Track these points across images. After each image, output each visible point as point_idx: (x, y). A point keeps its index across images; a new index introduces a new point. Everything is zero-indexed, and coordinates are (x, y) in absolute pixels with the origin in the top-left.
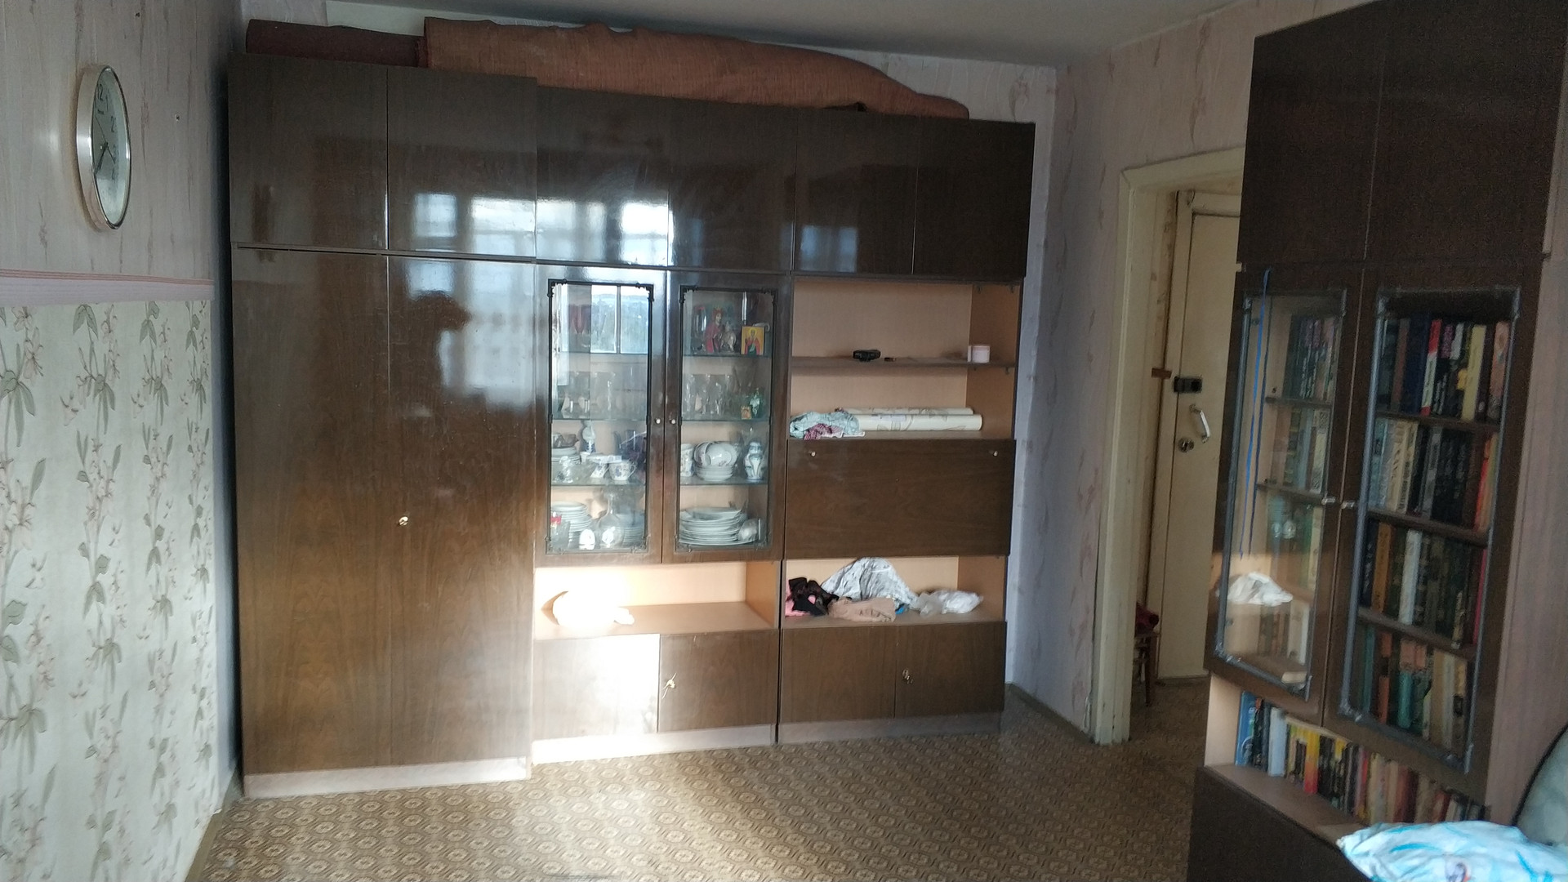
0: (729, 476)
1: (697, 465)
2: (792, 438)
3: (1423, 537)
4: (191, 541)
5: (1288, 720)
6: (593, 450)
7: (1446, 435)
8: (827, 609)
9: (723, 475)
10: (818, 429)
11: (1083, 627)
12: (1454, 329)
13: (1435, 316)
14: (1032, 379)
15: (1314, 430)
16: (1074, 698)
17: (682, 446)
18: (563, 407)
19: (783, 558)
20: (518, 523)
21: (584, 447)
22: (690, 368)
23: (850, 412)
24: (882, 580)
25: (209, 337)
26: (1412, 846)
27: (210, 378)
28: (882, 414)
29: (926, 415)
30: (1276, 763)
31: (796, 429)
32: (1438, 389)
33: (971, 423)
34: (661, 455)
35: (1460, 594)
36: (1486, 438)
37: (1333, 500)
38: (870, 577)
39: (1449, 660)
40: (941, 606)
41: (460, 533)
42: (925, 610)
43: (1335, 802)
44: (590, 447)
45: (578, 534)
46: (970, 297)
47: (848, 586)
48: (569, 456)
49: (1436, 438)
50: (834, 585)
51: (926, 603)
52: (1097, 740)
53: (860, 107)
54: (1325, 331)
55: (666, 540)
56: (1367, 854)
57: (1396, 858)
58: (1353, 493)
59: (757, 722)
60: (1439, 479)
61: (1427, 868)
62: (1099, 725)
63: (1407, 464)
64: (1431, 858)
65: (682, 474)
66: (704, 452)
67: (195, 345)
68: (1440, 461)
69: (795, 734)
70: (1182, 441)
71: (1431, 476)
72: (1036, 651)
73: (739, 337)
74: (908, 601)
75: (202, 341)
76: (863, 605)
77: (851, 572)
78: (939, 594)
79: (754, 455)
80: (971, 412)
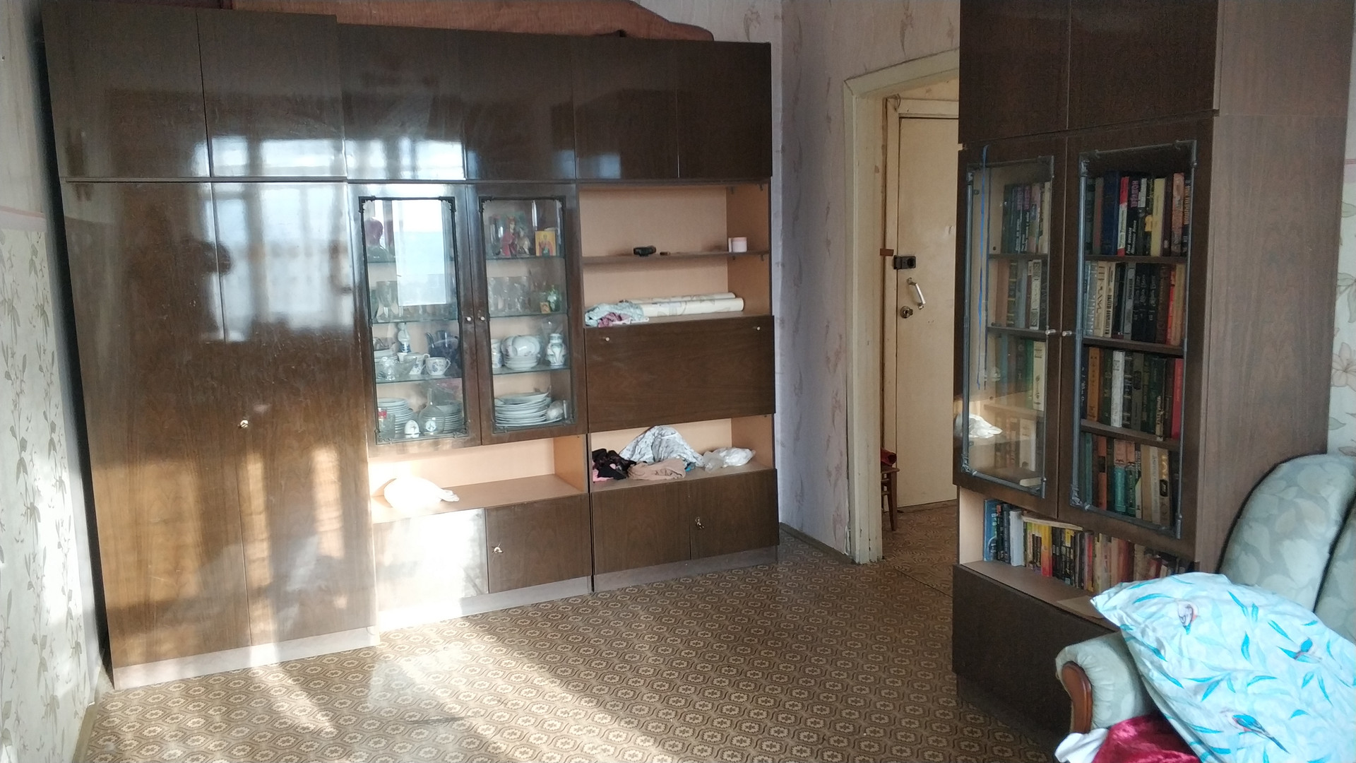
0: (534, 364)
1: (504, 356)
2: (588, 327)
3: (1126, 355)
4: (49, 454)
5: (1025, 519)
6: (409, 351)
7: (1140, 269)
8: (627, 473)
9: (529, 364)
10: (610, 317)
11: (838, 468)
12: (1140, 185)
13: (1123, 174)
14: (780, 266)
15: (1029, 278)
16: (835, 527)
17: (492, 341)
18: (378, 315)
19: (588, 431)
20: (350, 419)
21: (400, 349)
22: (496, 272)
23: (634, 302)
24: (671, 444)
25: (46, 266)
26: (1149, 597)
27: (50, 303)
28: (660, 303)
29: (696, 301)
30: (1017, 557)
31: (591, 319)
32: (1130, 233)
33: (732, 306)
34: (474, 348)
35: (1159, 398)
36: (1171, 268)
37: (1054, 331)
38: (660, 443)
39: (1154, 451)
40: (722, 461)
41: (297, 431)
42: (709, 466)
43: (1068, 581)
44: (406, 348)
45: (403, 425)
46: (724, 199)
47: (642, 453)
48: (389, 357)
49: (1131, 274)
50: (630, 453)
51: (710, 460)
52: (857, 561)
53: (621, 33)
54: (1033, 195)
55: (484, 424)
56: (1115, 608)
57: (1137, 608)
58: (1071, 324)
59: (576, 576)
60: (1135, 307)
61: (1163, 612)
62: (858, 548)
63: (1109, 297)
64: (1165, 604)
65: (493, 366)
66: (511, 344)
67: (36, 273)
68: (1136, 290)
69: (606, 583)
70: (903, 309)
71: (1129, 305)
72: (800, 496)
73: (533, 241)
74: (694, 460)
75: (41, 270)
76: (658, 467)
77: (644, 440)
78: (719, 452)
79: (555, 344)
80: (734, 296)
